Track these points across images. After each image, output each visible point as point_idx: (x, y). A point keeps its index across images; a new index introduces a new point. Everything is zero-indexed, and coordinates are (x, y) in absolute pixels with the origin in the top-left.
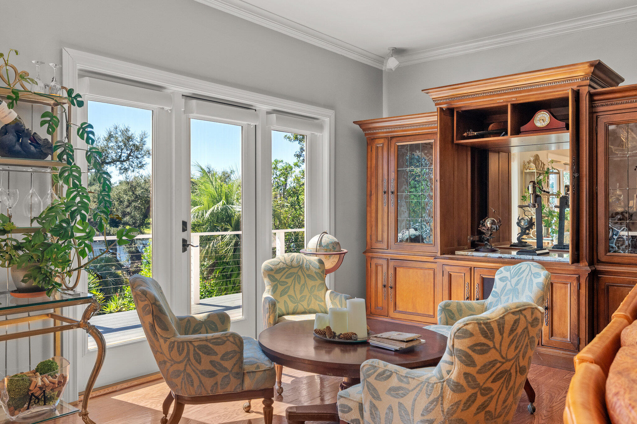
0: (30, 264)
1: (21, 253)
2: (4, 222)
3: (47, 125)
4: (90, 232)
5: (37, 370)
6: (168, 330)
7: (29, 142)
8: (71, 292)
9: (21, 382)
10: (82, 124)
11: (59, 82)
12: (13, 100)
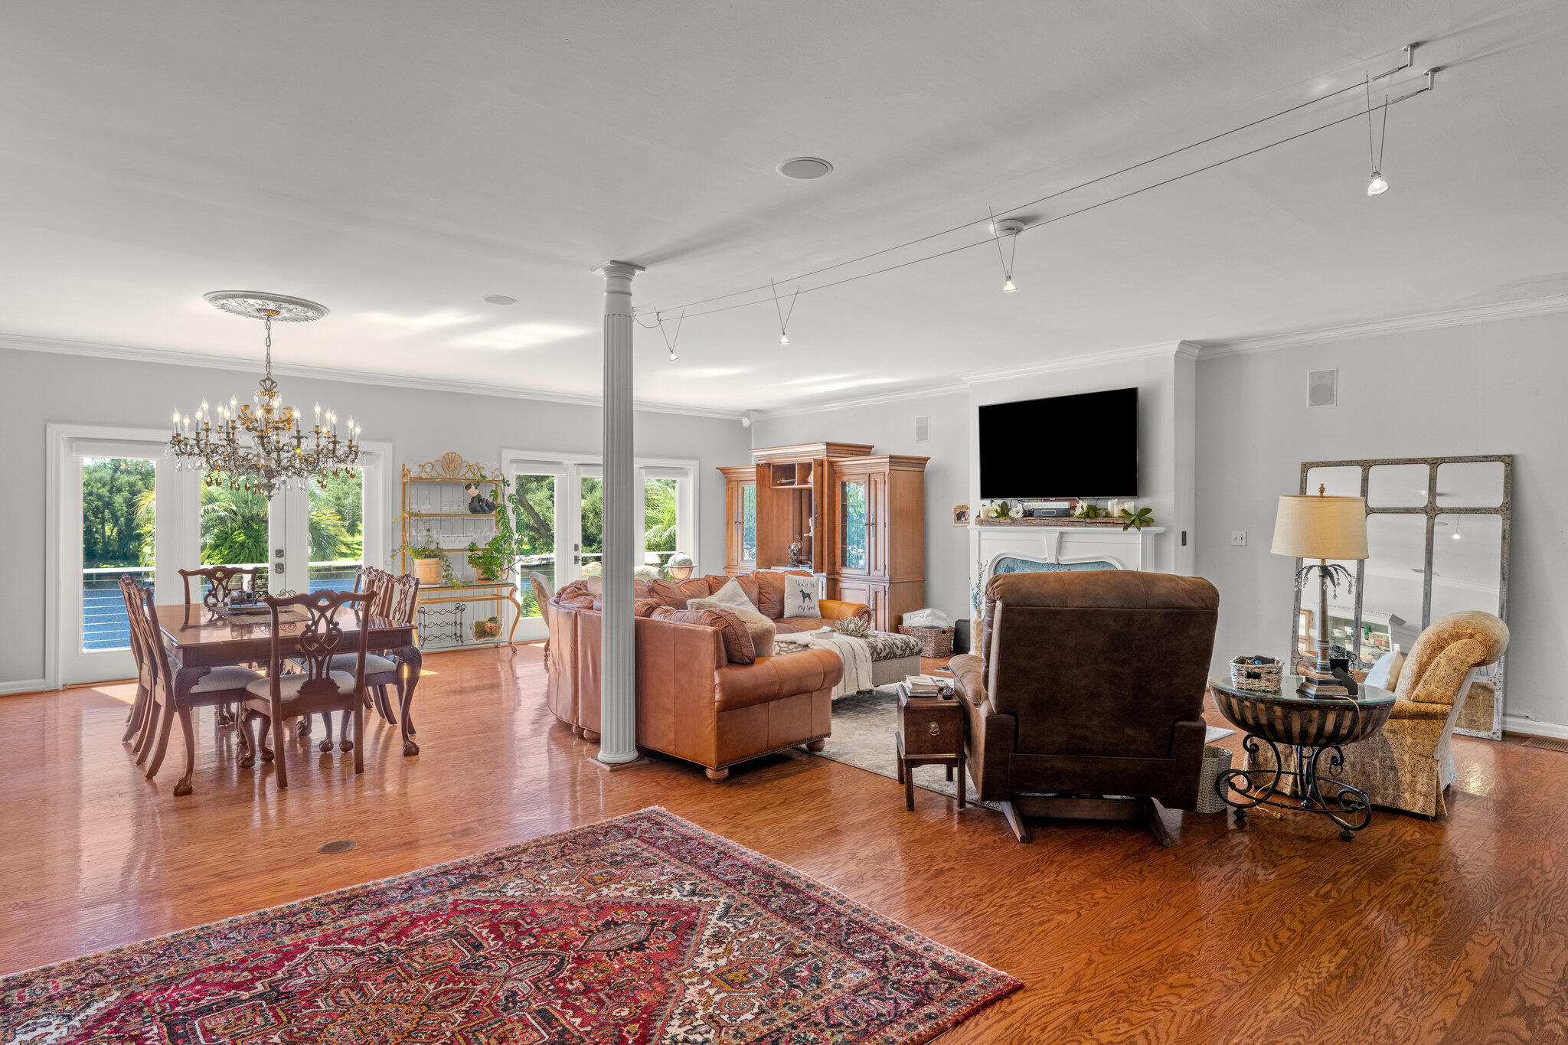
0: (484, 566)
1: (480, 561)
2: (473, 545)
5: (488, 620)
7: (484, 504)
8: (503, 581)
9: (480, 624)
10: (509, 495)
11: (500, 469)
12: (477, 485)
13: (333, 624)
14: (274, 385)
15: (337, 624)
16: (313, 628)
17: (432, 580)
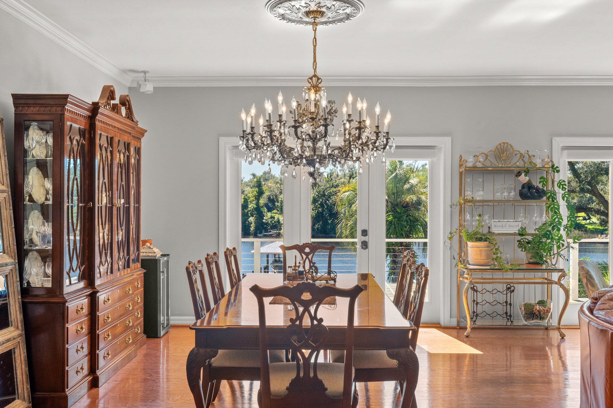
0: (533, 251)
1: (530, 245)
2: (522, 231)
3: (542, 183)
4: (560, 237)
5: (537, 303)
6: (594, 287)
7: (534, 191)
8: (553, 266)
9: (529, 306)
10: (559, 181)
11: (550, 157)
12: (527, 172)
13: (317, 320)
14: (320, 81)
15: (321, 320)
16: (298, 323)
17: (483, 262)
